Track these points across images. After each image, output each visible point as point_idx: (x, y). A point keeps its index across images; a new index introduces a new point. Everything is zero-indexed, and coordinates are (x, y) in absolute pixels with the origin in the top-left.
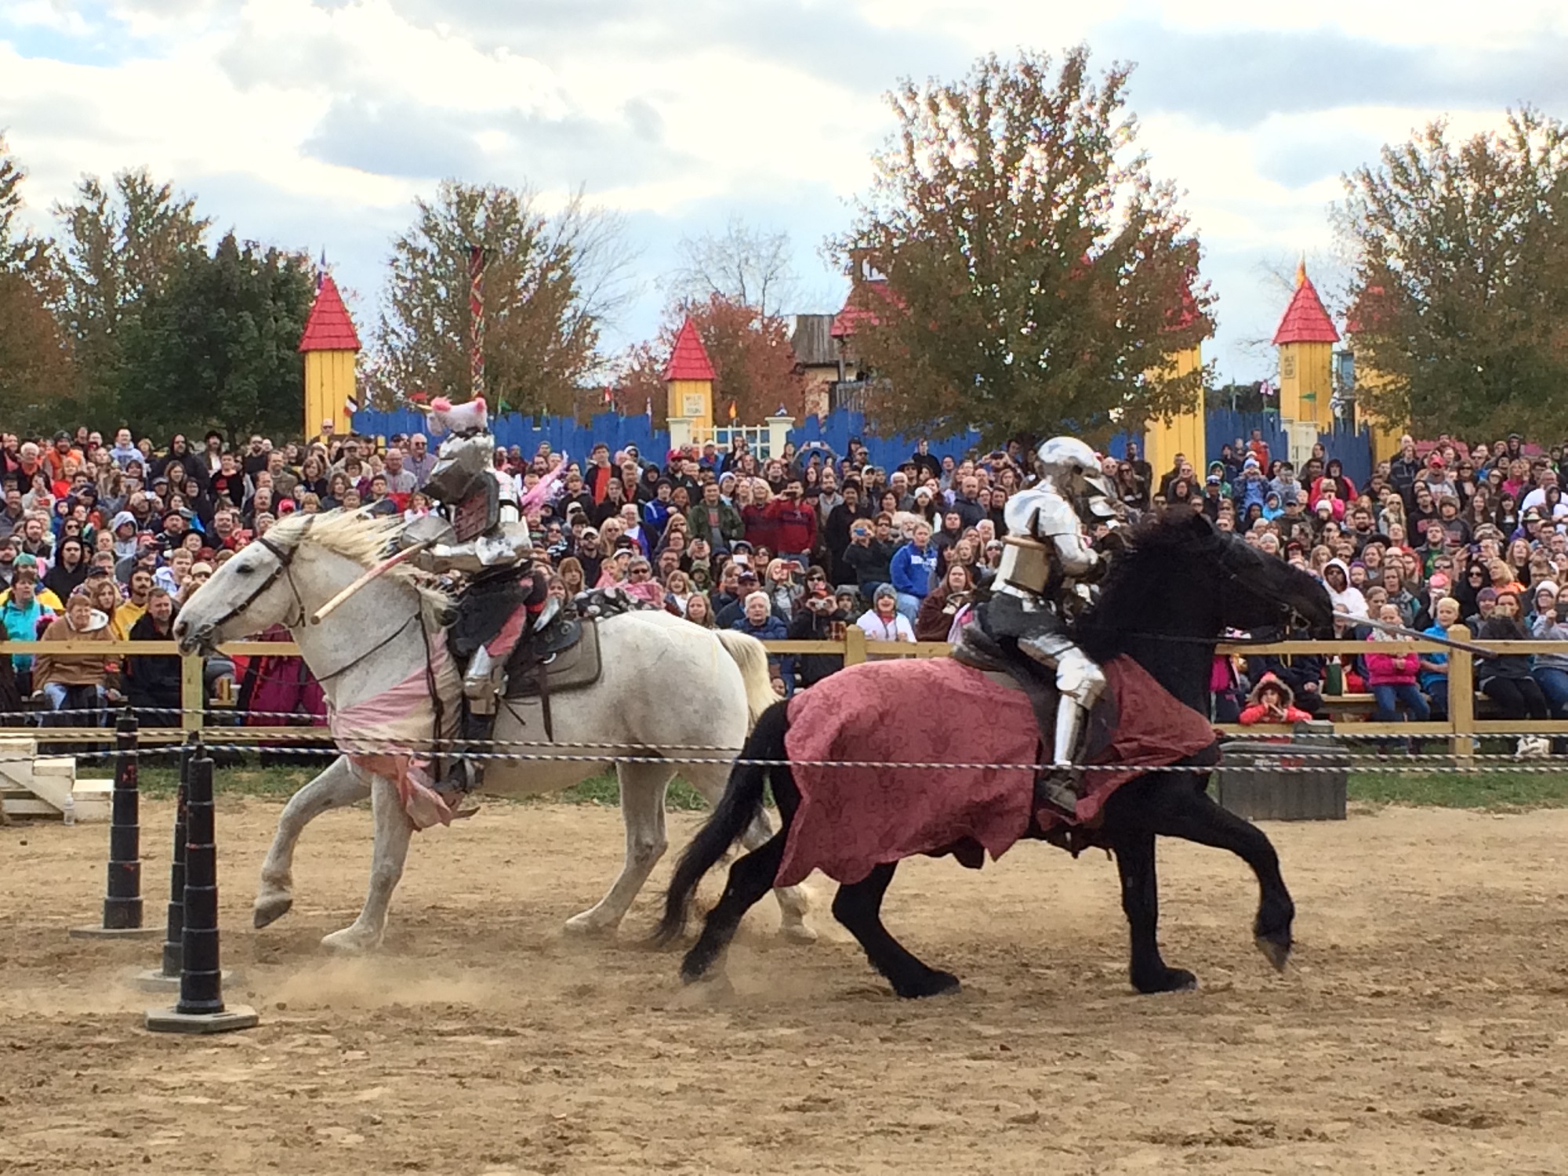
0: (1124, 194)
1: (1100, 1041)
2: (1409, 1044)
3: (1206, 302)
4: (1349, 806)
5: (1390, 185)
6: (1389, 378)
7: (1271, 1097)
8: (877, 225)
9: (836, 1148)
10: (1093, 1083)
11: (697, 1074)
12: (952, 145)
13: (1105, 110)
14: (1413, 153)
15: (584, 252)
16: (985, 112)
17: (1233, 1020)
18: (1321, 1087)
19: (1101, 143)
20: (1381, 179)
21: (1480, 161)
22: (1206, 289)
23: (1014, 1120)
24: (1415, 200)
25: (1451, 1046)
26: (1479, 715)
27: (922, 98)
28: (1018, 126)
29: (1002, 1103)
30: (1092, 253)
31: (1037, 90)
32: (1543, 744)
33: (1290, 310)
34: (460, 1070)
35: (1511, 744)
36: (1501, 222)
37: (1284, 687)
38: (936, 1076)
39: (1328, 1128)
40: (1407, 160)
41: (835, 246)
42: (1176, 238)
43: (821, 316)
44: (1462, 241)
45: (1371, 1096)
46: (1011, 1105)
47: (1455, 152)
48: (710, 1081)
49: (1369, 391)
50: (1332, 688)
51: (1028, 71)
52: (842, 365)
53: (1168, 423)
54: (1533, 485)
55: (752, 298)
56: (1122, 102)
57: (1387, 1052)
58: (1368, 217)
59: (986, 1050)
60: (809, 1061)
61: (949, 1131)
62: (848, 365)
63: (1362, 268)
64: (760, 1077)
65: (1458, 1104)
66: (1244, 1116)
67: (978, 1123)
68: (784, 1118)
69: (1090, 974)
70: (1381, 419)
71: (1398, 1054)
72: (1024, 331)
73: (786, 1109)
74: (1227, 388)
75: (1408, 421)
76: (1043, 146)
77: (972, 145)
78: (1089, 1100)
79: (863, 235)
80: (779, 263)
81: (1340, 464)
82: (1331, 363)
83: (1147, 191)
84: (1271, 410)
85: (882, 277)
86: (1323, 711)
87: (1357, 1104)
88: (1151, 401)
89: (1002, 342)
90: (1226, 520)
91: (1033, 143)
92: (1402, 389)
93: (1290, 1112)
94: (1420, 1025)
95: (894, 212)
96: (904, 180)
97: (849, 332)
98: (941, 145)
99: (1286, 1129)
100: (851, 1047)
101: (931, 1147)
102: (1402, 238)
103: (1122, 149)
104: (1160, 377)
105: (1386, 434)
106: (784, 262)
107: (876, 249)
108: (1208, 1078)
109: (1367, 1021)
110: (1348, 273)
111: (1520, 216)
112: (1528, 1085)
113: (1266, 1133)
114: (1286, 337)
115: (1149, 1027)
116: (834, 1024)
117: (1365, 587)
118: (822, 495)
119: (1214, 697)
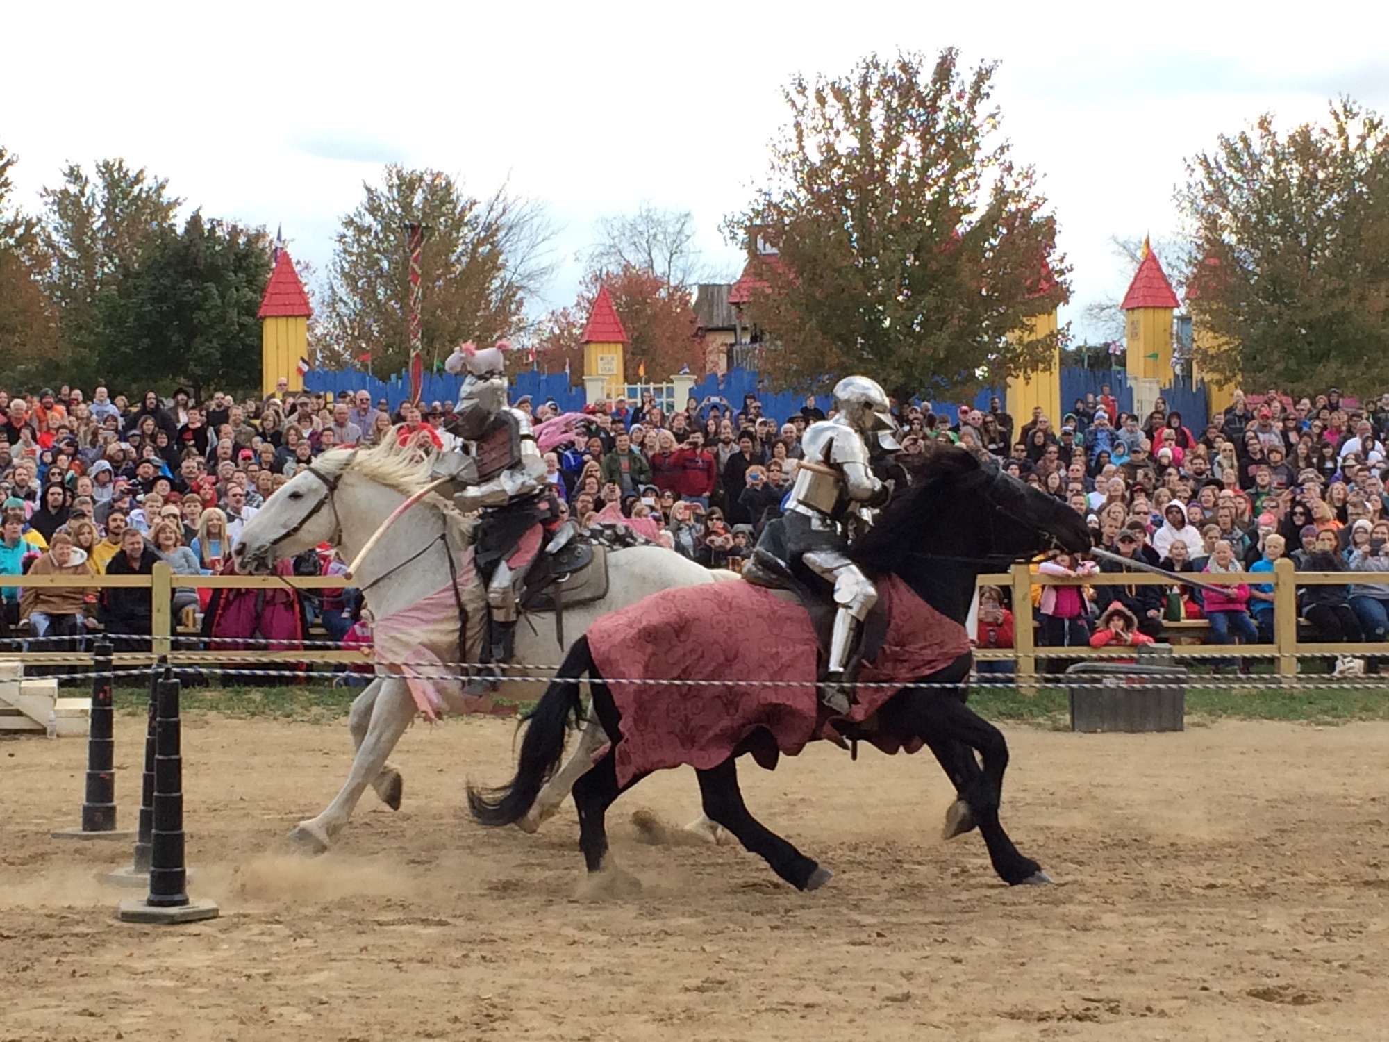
0: (989, 177)
1: (965, 928)
2: (1239, 930)
3: (1061, 272)
4: (1186, 719)
5: (1225, 168)
6: (1224, 339)
7: (1117, 978)
8: (770, 204)
9: (729, 1024)
10: (959, 966)
11: (608, 959)
12: (837, 133)
13: (972, 104)
14: (1245, 140)
15: (511, 228)
16: (866, 105)
17: (1083, 910)
18: (1161, 969)
19: (968, 132)
20: (1217, 163)
21: (1304, 147)
22: (1062, 260)
23: (888, 999)
24: (1247, 181)
25: (1275, 932)
26: (1301, 639)
27: (811, 92)
28: (895, 117)
29: (879, 984)
30: (961, 229)
31: (912, 85)
32: (1359, 664)
33: (1136, 278)
34: (398, 956)
35: (1330, 663)
36: (1323, 200)
37: (1129, 613)
38: (820, 960)
39: (1167, 1005)
40: (1240, 146)
41: (731, 224)
42: (1035, 216)
43: (720, 286)
44: (1288, 218)
45: (1205, 977)
46: (888, 985)
47: (1283, 139)
48: (619, 965)
49: (1205, 352)
50: (1172, 615)
51: (904, 67)
52: (739, 331)
53: (1027, 379)
54: (1351, 433)
55: (660, 268)
56: (988, 95)
57: (1220, 938)
58: (1205, 197)
59: (864, 937)
60: (708, 948)
61: (831, 1010)
62: (744, 329)
63: (1200, 242)
64: (664, 961)
65: (1283, 983)
66: (1093, 996)
67: (858, 1001)
68: (685, 997)
69: (956, 870)
70: (1216, 376)
71: (1228, 939)
72: (900, 298)
73: (687, 990)
74: (1079, 349)
75: (1239, 378)
76: (917, 134)
77: (855, 134)
78: (954, 981)
79: (758, 214)
80: (684, 238)
81: (1179, 417)
82: (1172, 326)
83: (1010, 174)
84: (1118, 368)
85: (775, 250)
86: (1163, 635)
87: (1192, 984)
88: (1012, 360)
89: (881, 308)
90: (1078, 466)
91: (909, 131)
92: (1233, 349)
93: (1133, 991)
94: (1248, 913)
95: (786, 193)
96: (794, 165)
97: (745, 299)
98: (827, 134)
99: (1130, 1007)
100: (745, 934)
101: (815, 1023)
102: (1235, 215)
103: (987, 137)
104: (1020, 339)
105: (1220, 389)
106: (688, 237)
107: (769, 226)
108: (1061, 961)
109: (1201, 910)
110: (1187, 247)
111: (1340, 196)
112: (1343, 967)
113: (1111, 1010)
114: (1132, 303)
115: (1009, 916)
116: (729, 914)
117: (1201, 525)
118: (720, 445)
119: (1067, 623)
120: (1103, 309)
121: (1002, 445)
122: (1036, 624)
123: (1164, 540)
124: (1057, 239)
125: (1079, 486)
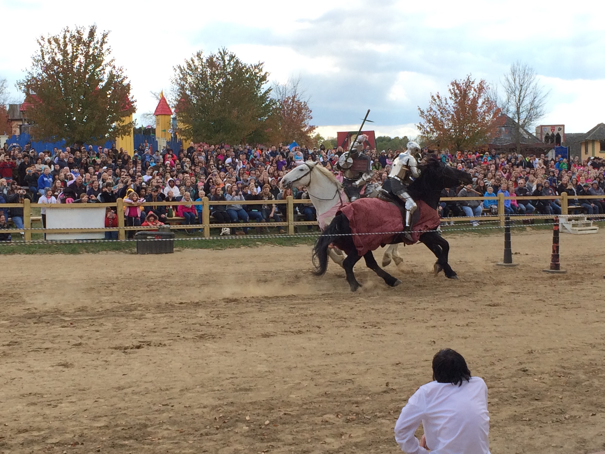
0: (108, 70)
1: (100, 320)
2: (190, 317)
3: (133, 102)
4: (174, 249)
5: (186, 70)
6: (187, 126)
7: (150, 334)
8: (33, 77)
9: (19, 356)
10: (98, 333)
12: (56, 54)
13: (101, 45)
14: (192, 60)
16: (66, 45)
17: (140, 312)
18: (165, 331)
19: (101, 54)
20: (184, 68)
21: (211, 63)
22: (132, 98)
23: (74, 345)
24: (193, 74)
25: (201, 317)
26: (211, 223)
27: (46, 40)
28: (75, 49)
29: (70, 340)
30: (100, 87)
31: (81, 38)
32: (228, 230)
33: (158, 105)
35: (220, 229)
36: (218, 80)
37: (155, 215)
38: (51, 333)
39: (166, 342)
40: (191, 62)
41: (19, 84)
42: (123, 83)
43: (17, 105)
44: (207, 86)
45: (179, 333)
46: (73, 340)
47: (204, 60)
49: (181, 129)
50: (170, 215)
51: (78, 32)
52: (23, 120)
53: (122, 138)
54: (227, 157)
56: (107, 42)
57: (184, 320)
59: (66, 324)
60: (11, 331)
61: (54, 350)
62: (25, 120)
63: (179, 94)
65: (203, 333)
66: (142, 340)
67: (63, 346)
68: (3, 348)
70: (185, 137)
71: (187, 320)
72: (79, 110)
73: (4, 345)
74: (140, 128)
75: (192, 138)
76: (83, 55)
77: (62, 54)
78: (97, 338)
79: (29, 81)
80: (3, 88)
81: (172, 150)
82: (170, 121)
83: (115, 69)
84: (153, 135)
85: (35, 93)
86: (167, 222)
87: (174, 335)
88: (117, 131)
89: (72, 113)
90: (139, 167)
91: (80, 54)
92: (190, 129)
93: (155, 338)
94: (193, 312)
95: (38, 74)
96: (41, 64)
97: (25, 110)
98: (52, 54)
99: (154, 343)
100: (25, 326)
101: (49, 355)
102: (190, 85)
103: (107, 56)
104: (119, 124)
105: (186, 142)
106: (5, 88)
107: (32, 85)
108: (132, 330)
109: (178, 311)
110: (175, 95)
111: (223, 79)
112: (222, 327)
113: (148, 345)
114: (157, 114)
115: (115, 316)
116: (19, 319)
117: (179, 186)
118: (17, 160)
119: (133, 218)
120: (148, 115)
121: (114, 160)
122: (125, 219)
123: (166, 190)
124: (130, 91)
125: (140, 174)
